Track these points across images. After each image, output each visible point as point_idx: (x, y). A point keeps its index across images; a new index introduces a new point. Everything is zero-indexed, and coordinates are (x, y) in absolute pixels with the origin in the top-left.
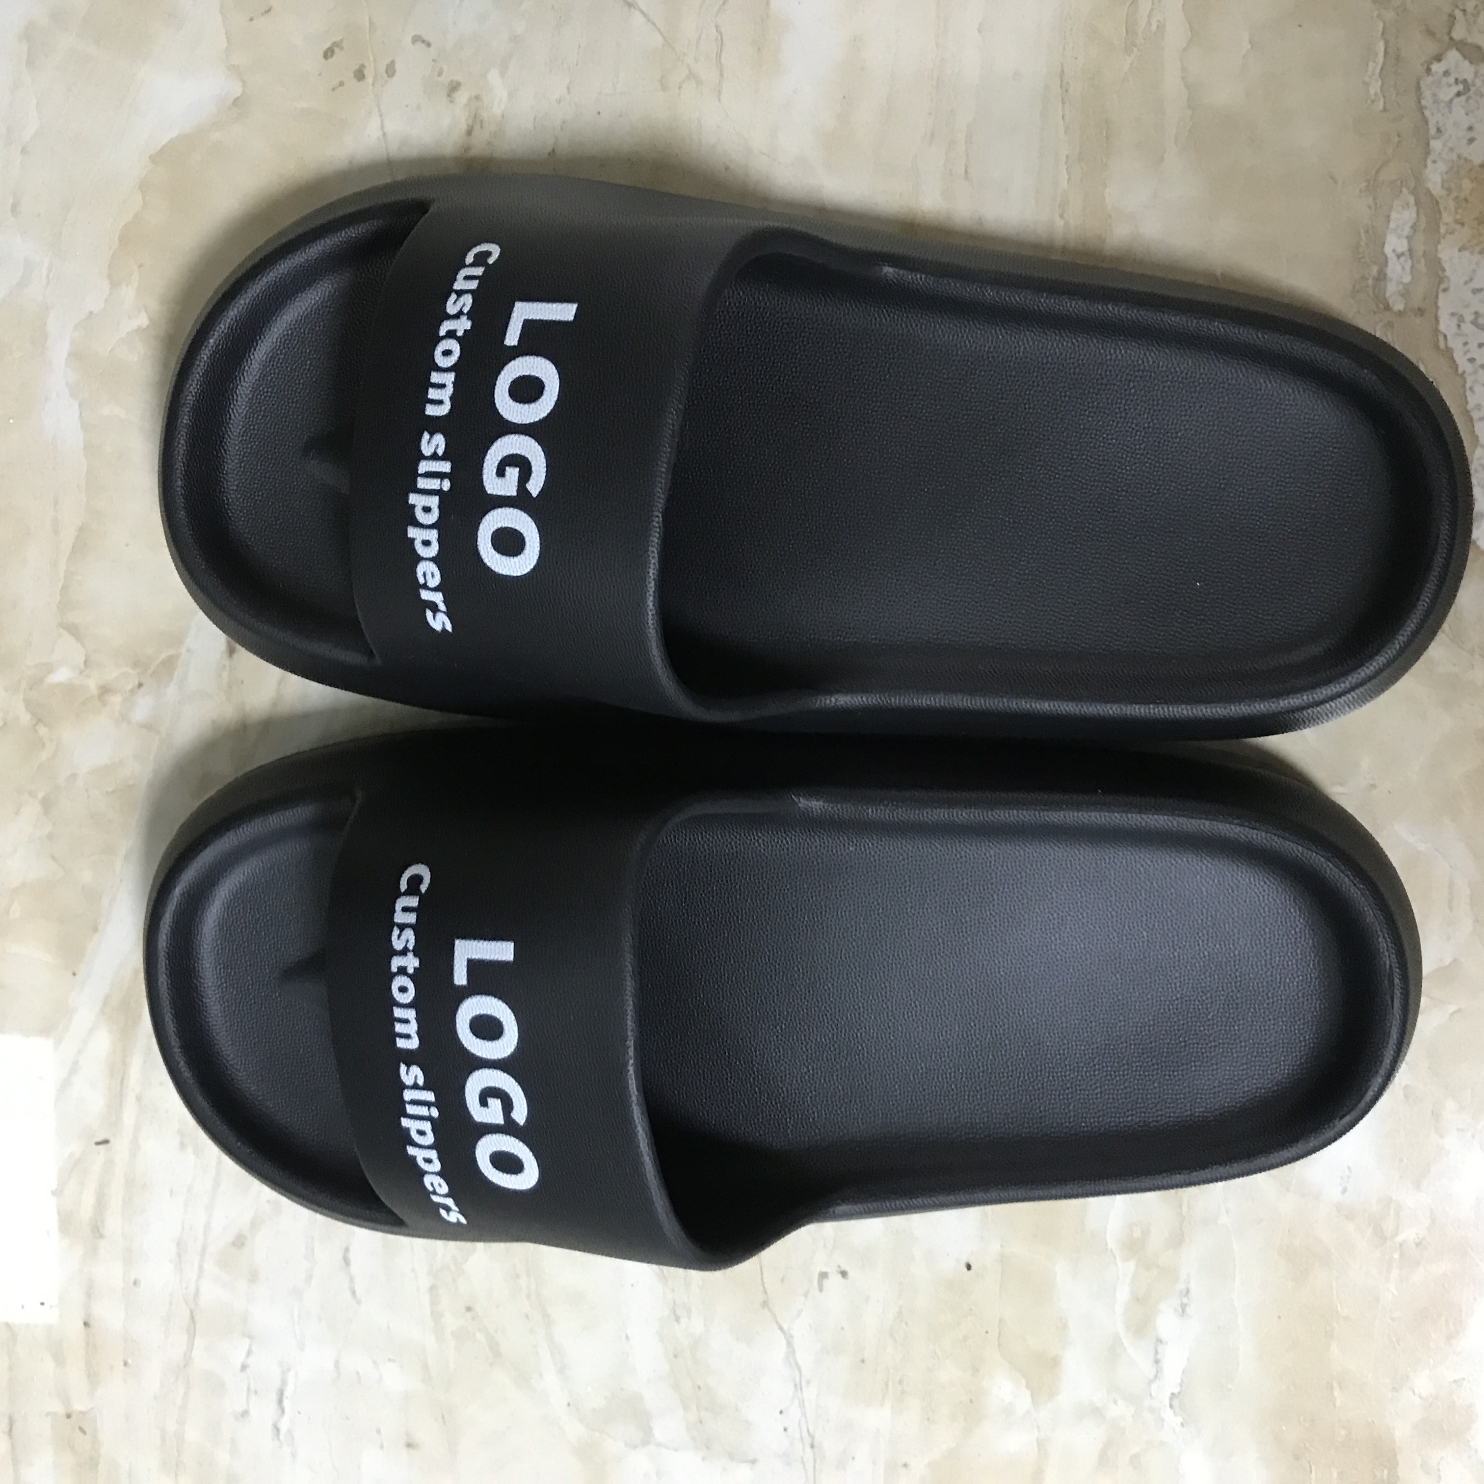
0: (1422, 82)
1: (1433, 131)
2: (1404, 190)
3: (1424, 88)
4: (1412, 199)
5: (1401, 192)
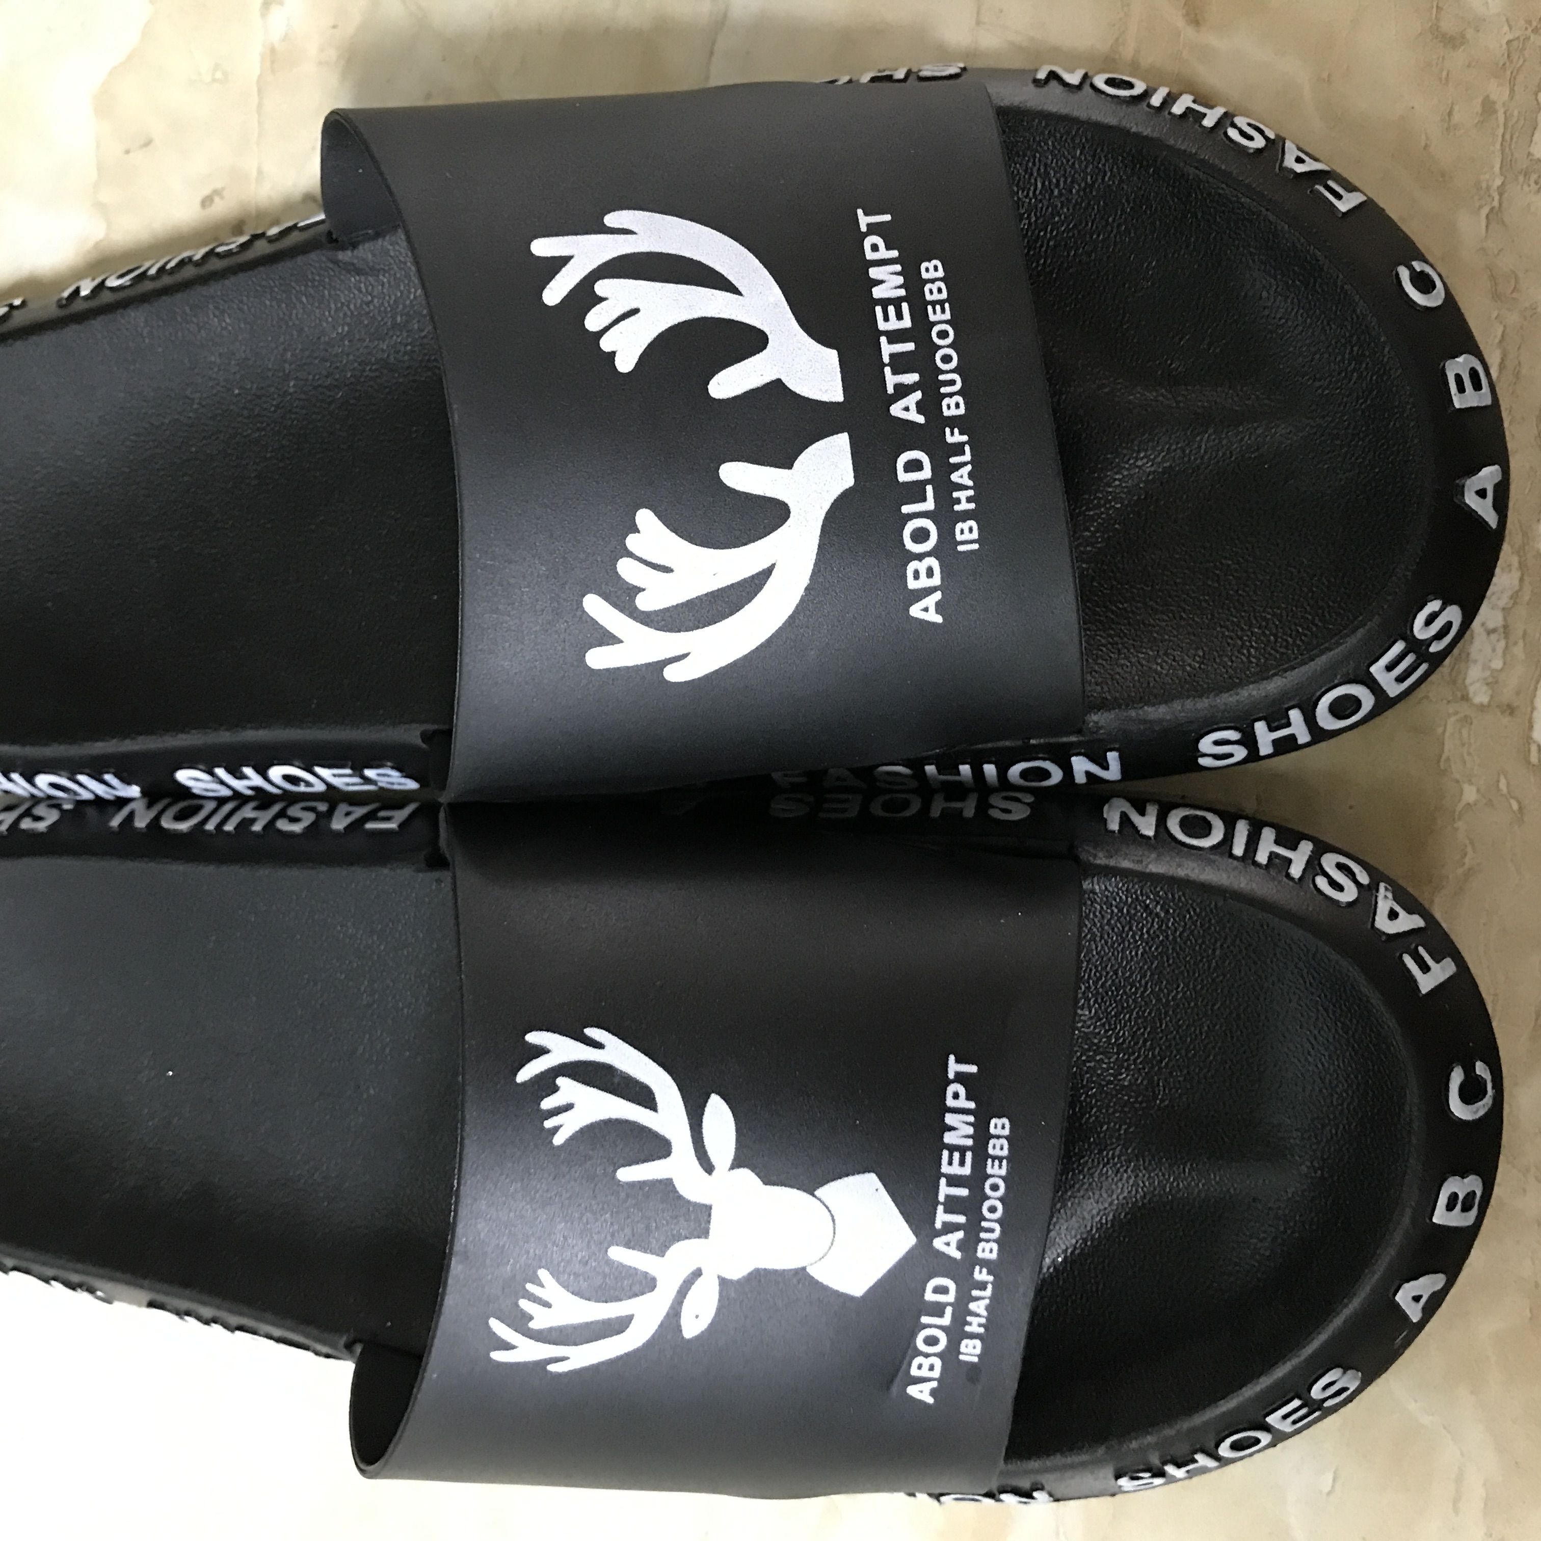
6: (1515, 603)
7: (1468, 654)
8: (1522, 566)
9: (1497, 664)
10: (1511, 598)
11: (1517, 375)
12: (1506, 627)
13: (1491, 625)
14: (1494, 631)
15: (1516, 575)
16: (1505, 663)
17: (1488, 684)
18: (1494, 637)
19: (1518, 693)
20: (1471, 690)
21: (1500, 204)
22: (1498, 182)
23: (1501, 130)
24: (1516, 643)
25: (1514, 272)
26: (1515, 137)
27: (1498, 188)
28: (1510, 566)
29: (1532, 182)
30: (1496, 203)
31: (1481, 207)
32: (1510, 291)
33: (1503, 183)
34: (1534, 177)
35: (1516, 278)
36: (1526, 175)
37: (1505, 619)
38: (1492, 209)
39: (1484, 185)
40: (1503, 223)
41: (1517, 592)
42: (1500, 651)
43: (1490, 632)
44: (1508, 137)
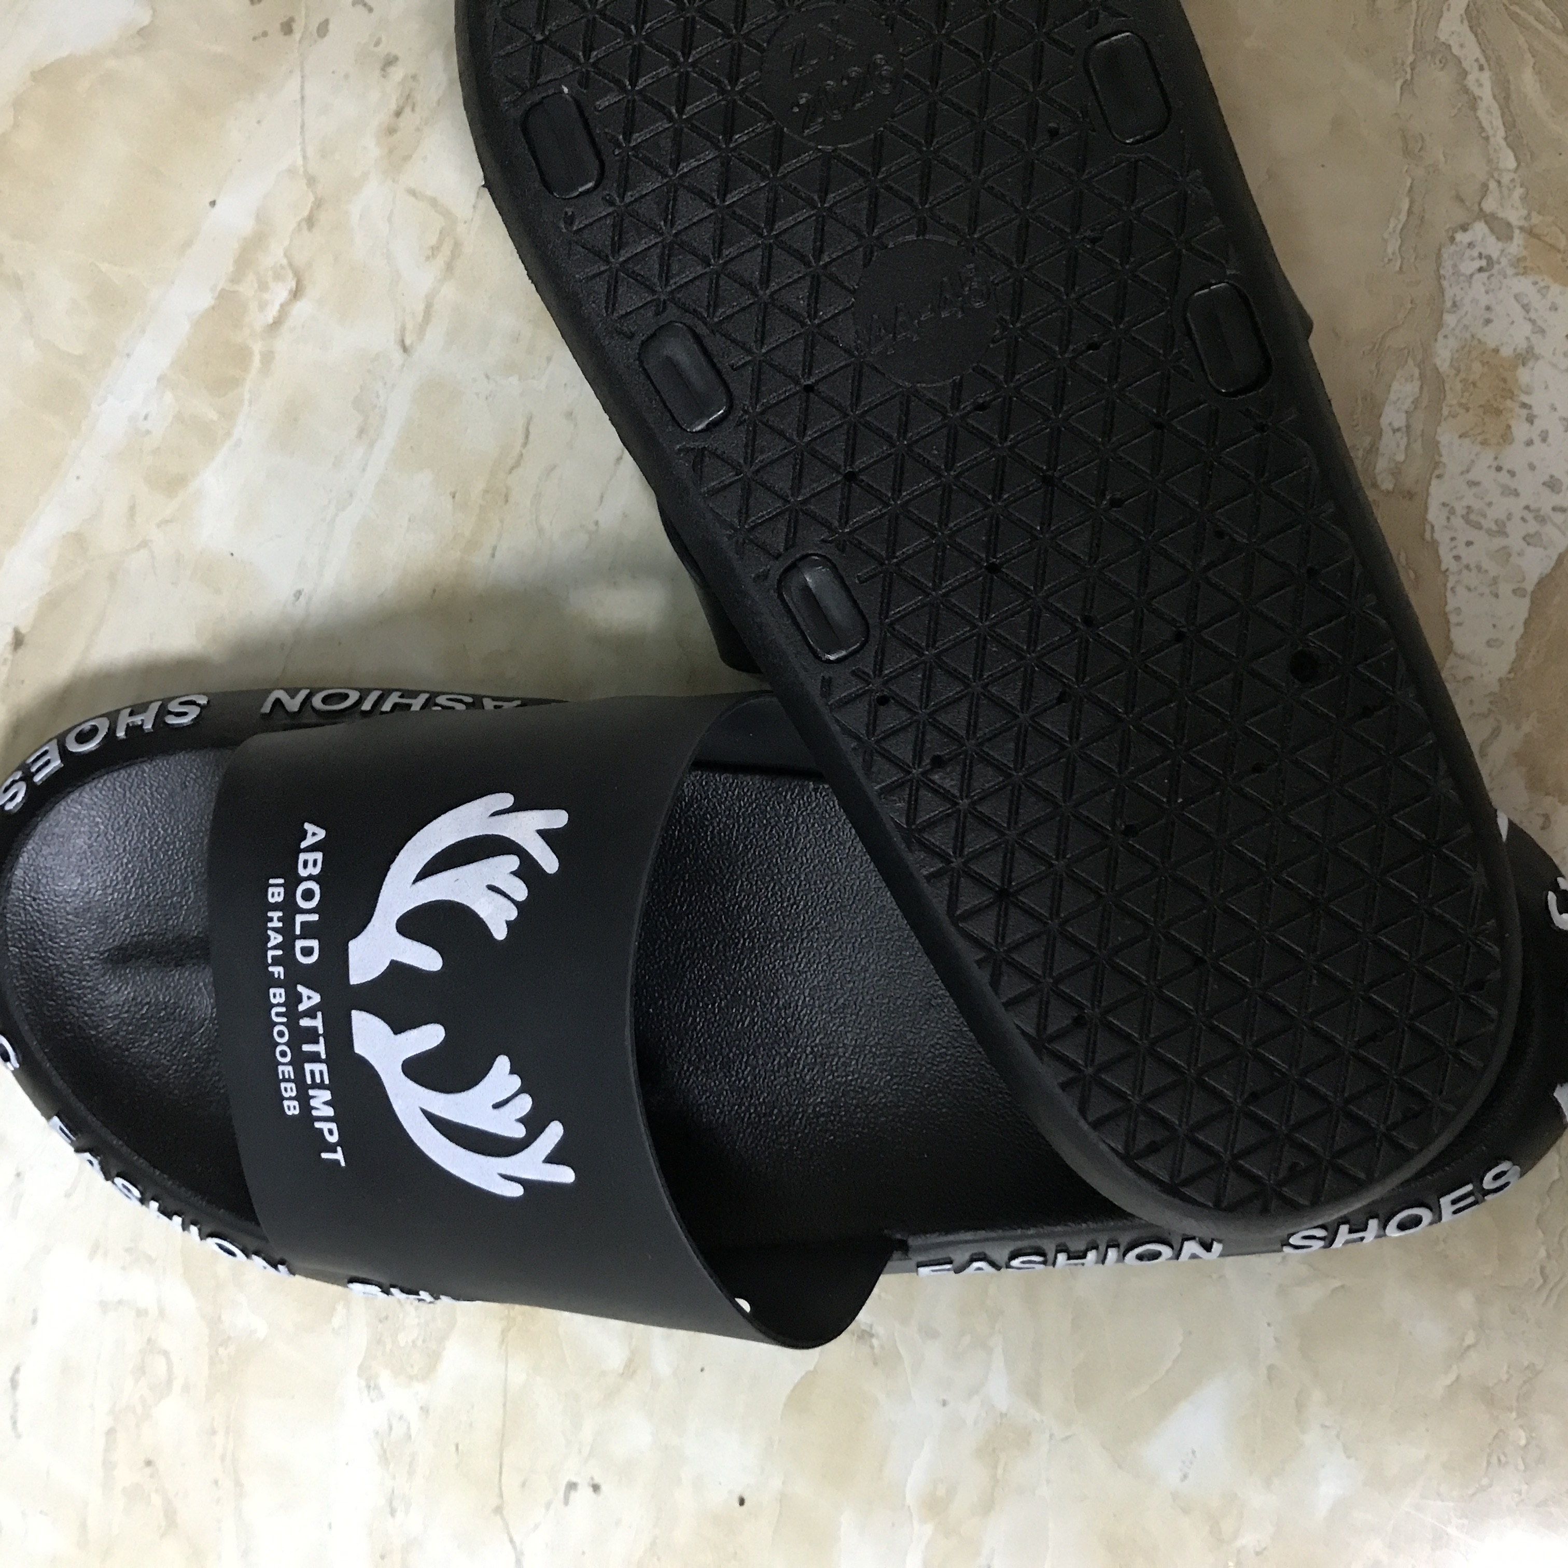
0: (1443, 250)
1: (1449, 304)
2: (1410, 362)
3: (1445, 256)
4: (1416, 372)
5: (1406, 361)
6: (1416, 408)
7: (1378, 449)
8: (1422, 376)
9: (1401, 457)
10: (1413, 402)
11: (1422, 219)
12: (1408, 427)
13: (1396, 425)
14: (1399, 430)
15: (1417, 384)
16: (1407, 456)
17: (1392, 474)
18: (1398, 435)
19: (1417, 482)
20: (1379, 479)
21: (1412, 78)
22: (1411, 59)
23: (1413, 17)
24: (1415, 441)
25: (1421, 134)
26: (1425, 23)
27: (1411, 64)
28: (1412, 376)
29: (1438, 62)
30: (1408, 77)
31: (1396, 79)
32: (1417, 150)
33: (1415, 60)
34: (1439, 56)
35: (1423, 140)
36: (1433, 54)
37: (1407, 420)
38: (1405, 82)
39: (1399, 61)
40: (1414, 94)
41: (1417, 399)
42: (1403, 447)
43: (1395, 431)
44: (1419, 23)
